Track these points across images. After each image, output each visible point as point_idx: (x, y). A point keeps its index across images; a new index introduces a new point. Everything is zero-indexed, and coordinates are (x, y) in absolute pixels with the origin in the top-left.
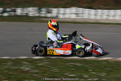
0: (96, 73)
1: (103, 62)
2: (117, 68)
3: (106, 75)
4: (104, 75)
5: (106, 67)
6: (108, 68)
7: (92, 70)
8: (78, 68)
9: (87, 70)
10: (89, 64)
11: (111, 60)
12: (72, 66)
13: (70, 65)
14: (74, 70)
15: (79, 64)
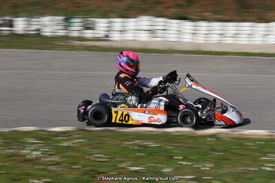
0: (190, 163)
1: (208, 139)
2: (239, 152)
3: (212, 168)
4: (208, 169)
5: (213, 150)
6: (219, 152)
7: (181, 158)
8: (150, 153)
9: (171, 157)
10: (176, 142)
11: (227, 134)
12: (136, 147)
13: (132, 145)
14: (140, 157)
15: (151, 144)
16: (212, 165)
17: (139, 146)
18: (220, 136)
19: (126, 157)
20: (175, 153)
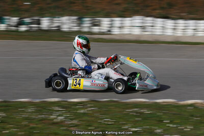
0: (175, 126)
3: (191, 129)
4: (189, 130)
5: (192, 116)
6: (197, 117)
7: (168, 121)
8: (145, 118)
9: (162, 121)
10: (164, 110)
11: (202, 104)
12: (135, 114)
13: (132, 112)
14: (138, 121)
15: (146, 111)
16: (192, 127)
17: (137, 113)
18: (197, 105)
19: (128, 121)
20: (164, 118)
